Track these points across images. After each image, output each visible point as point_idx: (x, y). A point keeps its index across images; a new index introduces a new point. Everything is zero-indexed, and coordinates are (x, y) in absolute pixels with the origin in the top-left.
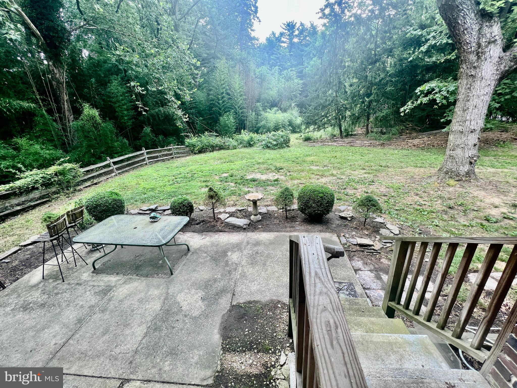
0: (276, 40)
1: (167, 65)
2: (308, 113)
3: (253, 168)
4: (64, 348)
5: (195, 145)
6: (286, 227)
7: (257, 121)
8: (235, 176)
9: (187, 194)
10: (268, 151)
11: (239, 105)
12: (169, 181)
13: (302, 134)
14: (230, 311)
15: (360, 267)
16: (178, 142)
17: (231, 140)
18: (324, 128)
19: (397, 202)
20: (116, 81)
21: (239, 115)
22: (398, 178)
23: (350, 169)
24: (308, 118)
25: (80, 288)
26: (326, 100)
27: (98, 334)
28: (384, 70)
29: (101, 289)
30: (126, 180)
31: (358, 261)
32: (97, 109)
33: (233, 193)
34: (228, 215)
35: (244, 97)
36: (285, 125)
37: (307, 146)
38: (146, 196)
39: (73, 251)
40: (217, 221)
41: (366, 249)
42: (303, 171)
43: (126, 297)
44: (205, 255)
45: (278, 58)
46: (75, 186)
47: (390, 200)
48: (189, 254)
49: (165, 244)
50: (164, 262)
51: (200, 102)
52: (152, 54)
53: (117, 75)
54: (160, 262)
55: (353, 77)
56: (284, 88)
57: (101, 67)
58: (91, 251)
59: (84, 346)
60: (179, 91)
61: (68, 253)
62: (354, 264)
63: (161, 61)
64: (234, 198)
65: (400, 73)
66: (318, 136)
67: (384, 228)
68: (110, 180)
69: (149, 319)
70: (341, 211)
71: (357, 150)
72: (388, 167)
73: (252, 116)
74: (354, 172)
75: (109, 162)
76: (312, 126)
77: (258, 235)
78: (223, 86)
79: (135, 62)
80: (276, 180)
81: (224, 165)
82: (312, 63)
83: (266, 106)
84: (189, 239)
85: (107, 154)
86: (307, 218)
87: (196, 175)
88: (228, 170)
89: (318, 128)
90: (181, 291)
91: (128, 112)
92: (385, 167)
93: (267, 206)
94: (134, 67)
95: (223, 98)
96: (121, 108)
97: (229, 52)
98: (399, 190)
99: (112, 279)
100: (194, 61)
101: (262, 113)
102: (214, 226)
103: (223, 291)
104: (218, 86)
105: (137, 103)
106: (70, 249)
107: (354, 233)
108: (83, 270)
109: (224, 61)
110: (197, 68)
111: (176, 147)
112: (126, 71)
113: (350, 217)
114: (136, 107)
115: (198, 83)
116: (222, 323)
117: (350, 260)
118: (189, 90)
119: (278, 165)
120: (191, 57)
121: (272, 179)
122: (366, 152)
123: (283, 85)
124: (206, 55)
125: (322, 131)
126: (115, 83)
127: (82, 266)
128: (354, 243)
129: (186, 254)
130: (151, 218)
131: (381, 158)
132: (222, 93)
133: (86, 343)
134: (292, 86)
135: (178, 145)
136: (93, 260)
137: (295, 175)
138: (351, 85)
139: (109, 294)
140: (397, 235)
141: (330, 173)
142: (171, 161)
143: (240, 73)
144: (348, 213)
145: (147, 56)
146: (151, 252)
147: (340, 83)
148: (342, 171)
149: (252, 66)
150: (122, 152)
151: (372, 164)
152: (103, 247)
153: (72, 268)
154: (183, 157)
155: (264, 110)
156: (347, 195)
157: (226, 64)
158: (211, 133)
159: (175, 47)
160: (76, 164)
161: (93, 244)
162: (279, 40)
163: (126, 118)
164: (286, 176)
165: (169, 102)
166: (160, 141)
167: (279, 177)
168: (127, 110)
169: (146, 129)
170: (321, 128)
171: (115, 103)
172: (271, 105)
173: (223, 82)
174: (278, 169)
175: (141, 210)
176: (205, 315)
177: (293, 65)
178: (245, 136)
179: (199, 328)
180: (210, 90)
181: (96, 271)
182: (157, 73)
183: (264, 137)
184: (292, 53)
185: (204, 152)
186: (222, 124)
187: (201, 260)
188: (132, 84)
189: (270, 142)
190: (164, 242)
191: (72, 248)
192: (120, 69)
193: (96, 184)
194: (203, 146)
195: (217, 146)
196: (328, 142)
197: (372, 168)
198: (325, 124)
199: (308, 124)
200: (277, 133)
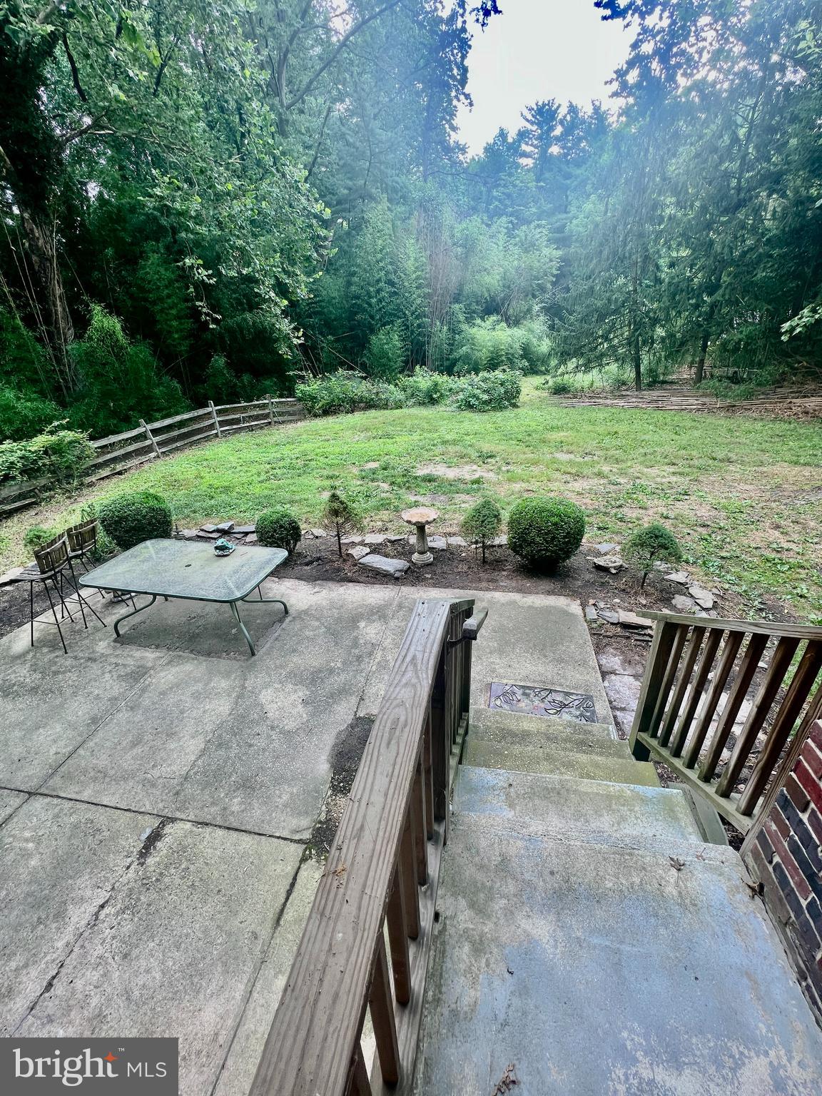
0: (508, 149)
1: (261, 218)
2: (567, 330)
3: (431, 453)
4: (70, 761)
5: (315, 398)
6: (480, 580)
7: (452, 345)
8: (393, 468)
9: (292, 502)
10: (468, 414)
11: (413, 308)
12: (259, 474)
13: (548, 377)
14: (352, 726)
15: (616, 667)
16: (282, 389)
17: (392, 387)
18: (600, 365)
19: (728, 540)
20: (156, 255)
21: (412, 332)
22: (747, 487)
23: (641, 463)
24: (565, 342)
25: (94, 666)
26: (609, 300)
27: (124, 743)
28: (757, 226)
29: (128, 670)
30: (175, 469)
31: (615, 656)
32: (118, 315)
33: (384, 505)
34: (368, 550)
35: (427, 290)
36: (513, 355)
37: (558, 405)
38: (213, 502)
39: (81, 601)
40: (344, 560)
41: (635, 633)
42: (535, 463)
43: (171, 688)
44: (317, 624)
45: (509, 196)
46: (80, 477)
47: (713, 535)
48: (288, 620)
49: (242, 599)
50: (240, 631)
51: (329, 302)
52: (228, 194)
53: (157, 241)
54: (234, 631)
55: (679, 244)
56: (517, 269)
57: (125, 221)
58: (112, 604)
59: (103, 761)
60: (284, 277)
61: (71, 602)
62: (603, 662)
63: (247, 210)
64: (385, 515)
65: (794, 236)
66: (586, 384)
67: (684, 595)
68: (146, 466)
69: (209, 728)
70: (599, 554)
71: (668, 420)
72: (729, 461)
73: (440, 333)
74: (649, 470)
75: (144, 429)
76: (574, 360)
77: (421, 593)
78: (381, 264)
79: (193, 213)
80: (477, 481)
81: (373, 442)
82: (588, 206)
83: (474, 312)
84: (289, 591)
85: (140, 411)
86: (526, 566)
87: (314, 463)
88: (380, 455)
89: (585, 365)
90: (267, 686)
91: (181, 323)
92: (722, 461)
93: (450, 535)
94: (191, 224)
95: (378, 291)
96: (167, 314)
97: (397, 182)
98: (739, 515)
99: (150, 655)
100: (318, 207)
101: (464, 327)
102: (339, 570)
103: (344, 691)
104: (369, 265)
105: (198, 303)
106: (75, 596)
107: (617, 600)
108: (99, 635)
109: (385, 204)
110: (325, 224)
111: (277, 400)
112: (175, 231)
113: (615, 568)
114: (196, 313)
115: (326, 258)
116: (336, 745)
117: (597, 653)
118: (308, 274)
119: (486, 447)
120: (311, 199)
121: (468, 477)
122: (689, 424)
123: (516, 262)
124: (346, 192)
125: (595, 371)
126: (154, 258)
127: (96, 629)
128: (611, 621)
129: (281, 621)
130: (216, 548)
131: (719, 440)
132: (379, 281)
133: (104, 757)
134: (536, 264)
135: (281, 396)
136: (114, 618)
137: (518, 470)
138: (672, 265)
139: (142, 681)
140: (707, 610)
141: (596, 470)
142: (265, 431)
143: (419, 232)
144: (614, 559)
145: (219, 197)
146: (217, 610)
147: (646, 258)
148: (624, 466)
149: (448, 215)
150: (170, 408)
151: (694, 453)
152: (131, 598)
153: (80, 631)
154: (291, 421)
155: (469, 320)
156: (621, 520)
157: (388, 213)
158: (350, 372)
159: (278, 175)
160: (82, 432)
161: (115, 590)
162: (514, 149)
163: (176, 336)
164: (498, 474)
165: (265, 301)
166: (244, 387)
167: (485, 475)
168: (178, 318)
169: (216, 361)
170: (593, 365)
171: (154, 303)
172: (486, 308)
173: (379, 256)
174: (485, 457)
175: (202, 530)
176: (307, 730)
177: (544, 211)
178: (423, 379)
179: (294, 749)
180: (354, 274)
181: (120, 639)
182: (238, 237)
183: (463, 382)
184: (542, 184)
185: (335, 413)
186: (375, 350)
187: (307, 633)
188: (188, 261)
189: (474, 396)
190: (238, 595)
191: (79, 595)
192: (161, 227)
193: (120, 473)
194: (333, 401)
195: (361, 401)
196: (606, 398)
197: (692, 462)
198: (602, 355)
199: (564, 356)
200: (491, 375)
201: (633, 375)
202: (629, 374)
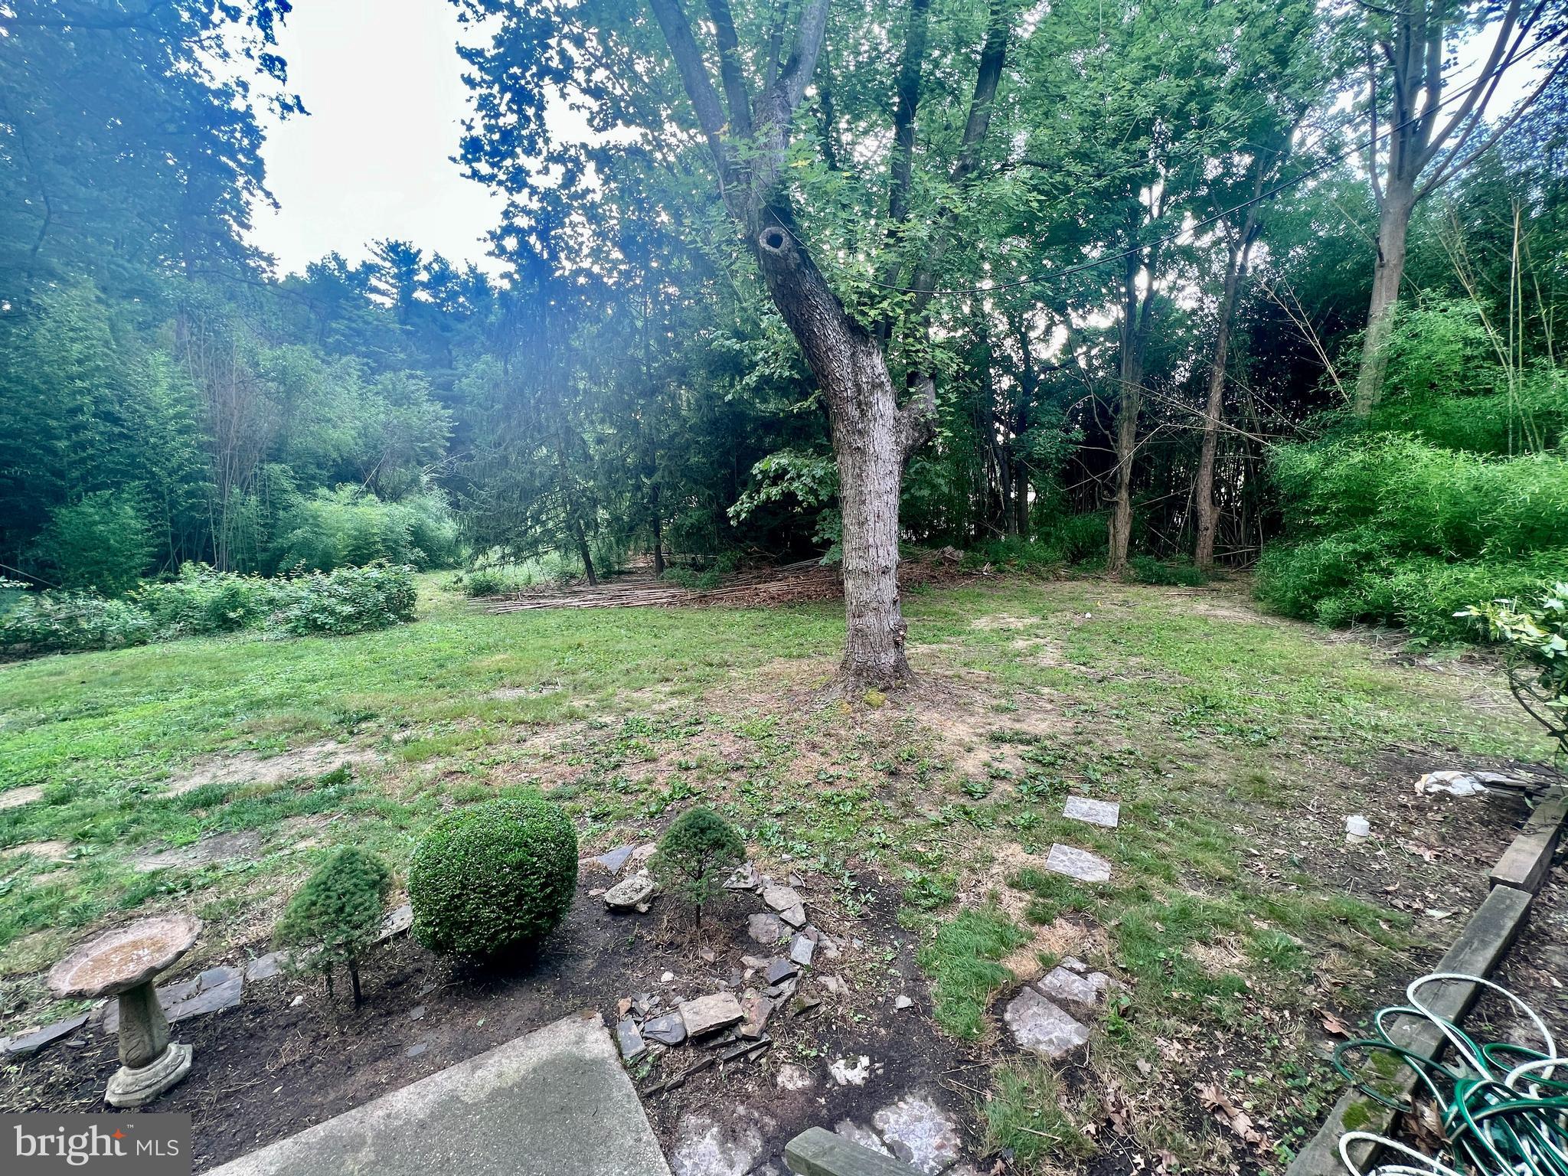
0: (350, 279)
2: (479, 509)
3: (217, 735)
7: (272, 528)
8: (93, 794)
10: (314, 642)
11: (171, 465)
13: (461, 573)
17: (114, 604)
18: (537, 554)
19: (772, 783)
21: (173, 504)
22: (759, 697)
23: (626, 686)
24: (478, 524)
26: (532, 474)
28: (675, 413)
35: (204, 437)
36: (395, 542)
37: (483, 612)
41: (722, 1046)
42: (458, 716)
45: (359, 333)
47: (753, 781)
55: (603, 421)
56: (385, 426)
62: (687, 1170)
65: (713, 426)
66: (521, 580)
67: (761, 911)
70: (610, 879)
71: (641, 619)
72: (725, 664)
73: (243, 506)
74: (639, 694)
76: (497, 547)
80: (338, 778)
82: (480, 366)
89: (514, 554)
92: (720, 666)
95: (75, 429)
98: (769, 740)
101: (295, 499)
107: (667, 976)
113: (644, 900)
119: (355, 701)
121: (314, 773)
122: (666, 622)
123: (382, 416)
125: (530, 562)
128: (672, 1039)
131: (706, 639)
132: (75, 412)
134: (416, 422)
137: (427, 735)
138: (600, 442)
140: (801, 928)
141: (564, 710)
143: (180, 348)
144: (638, 882)
147: (568, 430)
148: (603, 694)
149: (242, 334)
151: (686, 660)
155: (304, 489)
157: (99, 305)
162: (359, 280)
164: (385, 751)
167: (354, 758)
170: (526, 553)
172: (337, 473)
173: (75, 370)
174: (352, 722)
178: (200, 585)
183: (299, 587)
184: (410, 328)
186: (68, 535)
189: (324, 609)
196: (553, 597)
197: (687, 673)
198: (536, 542)
199: (482, 544)
200: (356, 573)
201: (582, 565)
202: (577, 565)
